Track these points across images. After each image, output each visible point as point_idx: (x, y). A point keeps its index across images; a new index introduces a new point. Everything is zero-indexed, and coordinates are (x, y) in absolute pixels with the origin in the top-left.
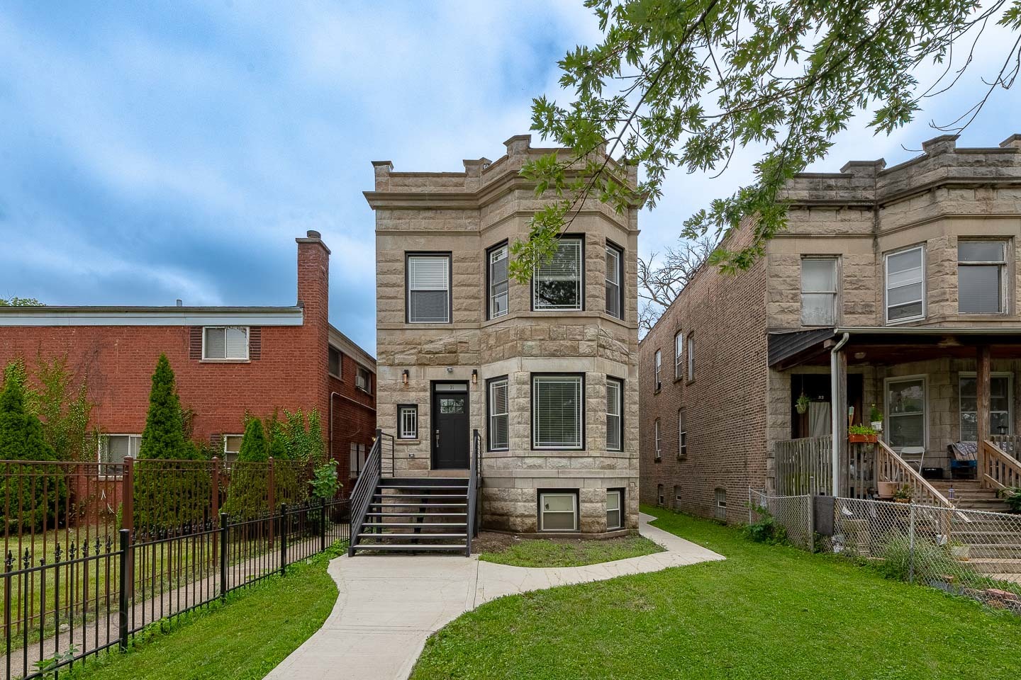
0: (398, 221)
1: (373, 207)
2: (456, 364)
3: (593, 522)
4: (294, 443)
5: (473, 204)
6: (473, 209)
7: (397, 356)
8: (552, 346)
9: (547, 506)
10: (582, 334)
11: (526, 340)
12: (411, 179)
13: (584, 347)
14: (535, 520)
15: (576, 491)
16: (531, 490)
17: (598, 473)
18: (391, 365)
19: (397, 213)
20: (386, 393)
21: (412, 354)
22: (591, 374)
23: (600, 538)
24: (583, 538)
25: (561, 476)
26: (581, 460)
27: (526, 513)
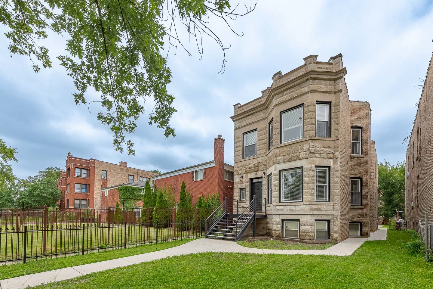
0: (240, 123)
1: (234, 121)
2: (258, 171)
3: (306, 235)
4: (212, 204)
5: (264, 107)
6: (264, 109)
7: (240, 171)
8: (287, 157)
9: (287, 227)
10: (302, 149)
11: (278, 157)
12: (245, 106)
13: (302, 155)
14: (280, 232)
15: (298, 220)
16: (278, 219)
17: (309, 212)
18: (238, 175)
19: (240, 120)
20: (236, 185)
21: (244, 170)
22: (305, 167)
23: (309, 242)
24: (300, 242)
25: (291, 213)
26: (300, 206)
27: (277, 229)
